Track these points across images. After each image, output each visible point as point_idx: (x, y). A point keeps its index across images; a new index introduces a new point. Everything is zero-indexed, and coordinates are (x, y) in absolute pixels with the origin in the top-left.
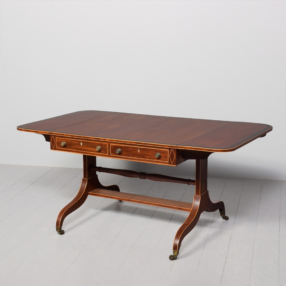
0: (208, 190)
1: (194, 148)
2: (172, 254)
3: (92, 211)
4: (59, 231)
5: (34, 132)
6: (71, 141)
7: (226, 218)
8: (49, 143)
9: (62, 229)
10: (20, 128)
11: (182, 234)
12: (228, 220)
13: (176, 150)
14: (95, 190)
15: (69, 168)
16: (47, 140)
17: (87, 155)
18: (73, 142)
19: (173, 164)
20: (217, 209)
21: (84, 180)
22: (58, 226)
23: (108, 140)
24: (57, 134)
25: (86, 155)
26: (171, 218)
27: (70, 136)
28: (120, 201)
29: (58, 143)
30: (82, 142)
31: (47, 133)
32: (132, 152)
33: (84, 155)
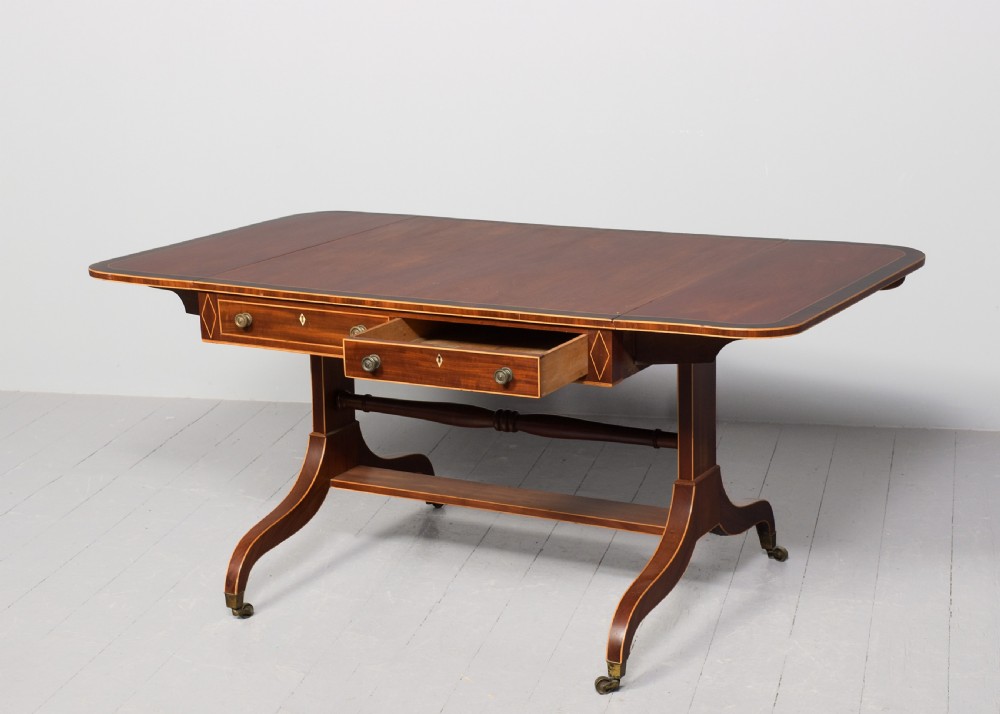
0: (718, 463)
1: (670, 328)
2: (606, 674)
3: (344, 541)
4: (235, 607)
5: (146, 282)
6: (270, 311)
7: (779, 554)
8: (195, 320)
9: (246, 600)
10: (100, 271)
11: (635, 608)
12: (787, 561)
13: (611, 333)
14: (352, 472)
15: (269, 403)
16: (189, 310)
17: (325, 358)
18: (275, 312)
19: (603, 380)
20: (749, 527)
21: (314, 441)
22: (233, 591)
23: (391, 305)
24: (223, 288)
25: (320, 357)
26: (601, 559)
27: (266, 293)
28: (434, 504)
29: (227, 318)
30: (306, 313)
31: (189, 284)
32: (417, 365)
33: (312, 356)
